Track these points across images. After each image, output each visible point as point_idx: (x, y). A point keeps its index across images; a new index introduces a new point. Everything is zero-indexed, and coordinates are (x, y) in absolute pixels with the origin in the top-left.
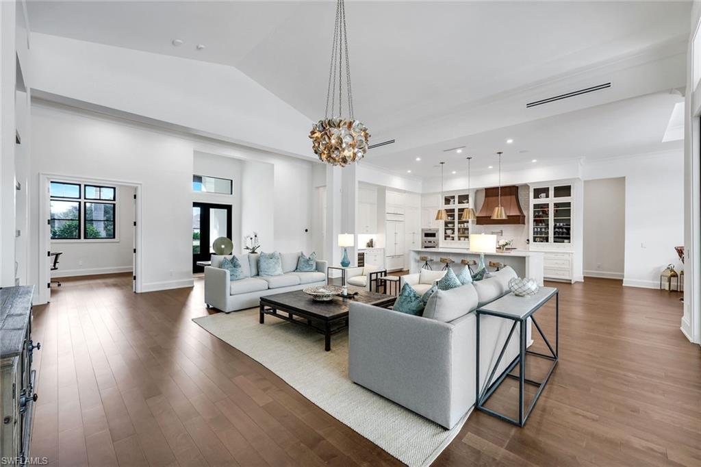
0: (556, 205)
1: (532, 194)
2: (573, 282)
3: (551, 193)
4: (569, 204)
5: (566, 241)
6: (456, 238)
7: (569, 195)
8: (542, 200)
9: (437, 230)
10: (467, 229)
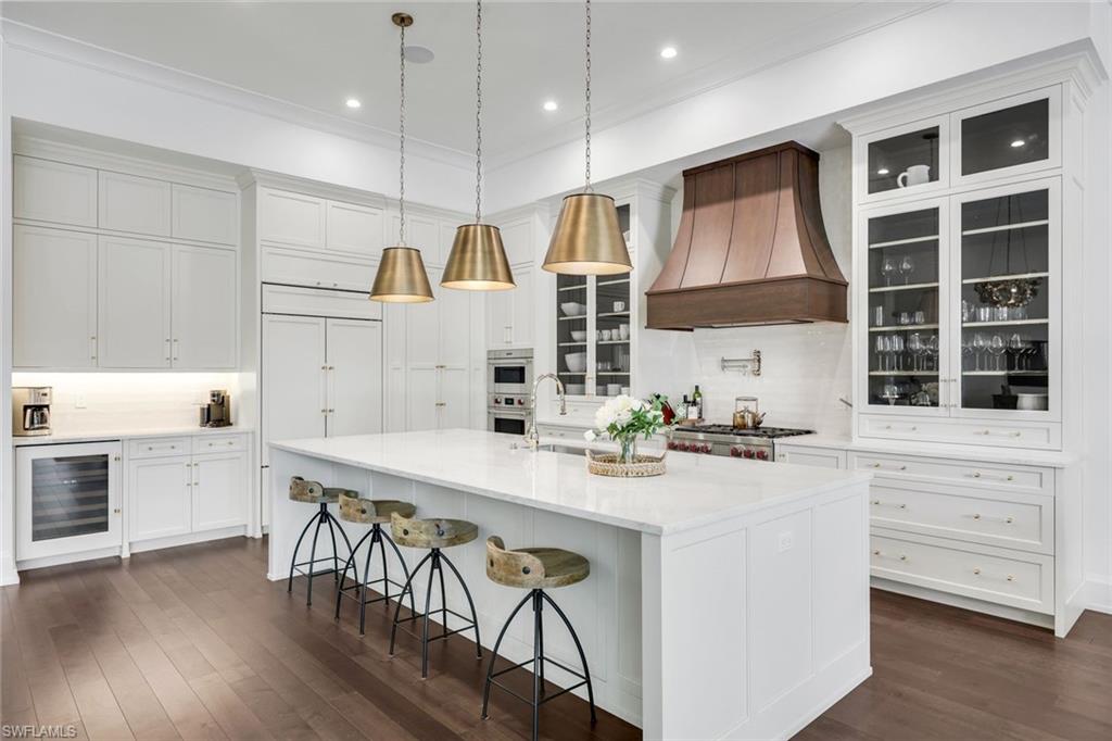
0: (974, 213)
1: (860, 172)
2: (1061, 631)
3: (950, 150)
4: (1037, 203)
5: (1027, 399)
6: (591, 384)
7: (1039, 151)
8: (911, 196)
9: (529, 355)
10: (626, 347)
